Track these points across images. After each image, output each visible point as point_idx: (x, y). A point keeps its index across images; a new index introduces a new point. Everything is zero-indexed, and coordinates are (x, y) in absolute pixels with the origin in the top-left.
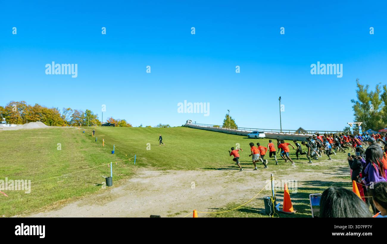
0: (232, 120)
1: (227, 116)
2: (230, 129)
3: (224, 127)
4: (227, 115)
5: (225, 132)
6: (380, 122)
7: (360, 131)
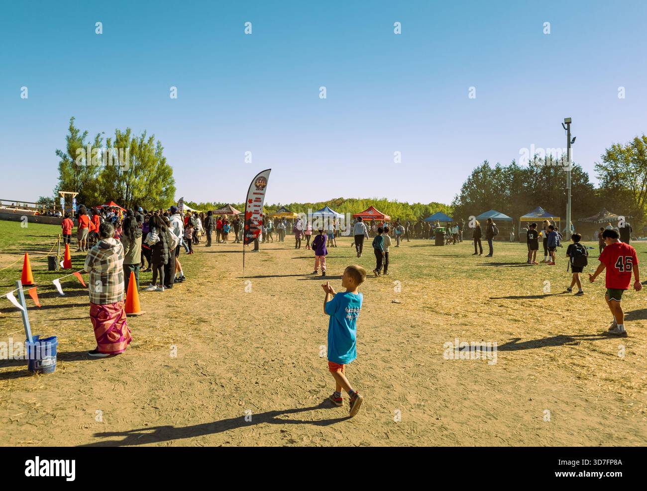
6: (96, 195)
7: (74, 206)
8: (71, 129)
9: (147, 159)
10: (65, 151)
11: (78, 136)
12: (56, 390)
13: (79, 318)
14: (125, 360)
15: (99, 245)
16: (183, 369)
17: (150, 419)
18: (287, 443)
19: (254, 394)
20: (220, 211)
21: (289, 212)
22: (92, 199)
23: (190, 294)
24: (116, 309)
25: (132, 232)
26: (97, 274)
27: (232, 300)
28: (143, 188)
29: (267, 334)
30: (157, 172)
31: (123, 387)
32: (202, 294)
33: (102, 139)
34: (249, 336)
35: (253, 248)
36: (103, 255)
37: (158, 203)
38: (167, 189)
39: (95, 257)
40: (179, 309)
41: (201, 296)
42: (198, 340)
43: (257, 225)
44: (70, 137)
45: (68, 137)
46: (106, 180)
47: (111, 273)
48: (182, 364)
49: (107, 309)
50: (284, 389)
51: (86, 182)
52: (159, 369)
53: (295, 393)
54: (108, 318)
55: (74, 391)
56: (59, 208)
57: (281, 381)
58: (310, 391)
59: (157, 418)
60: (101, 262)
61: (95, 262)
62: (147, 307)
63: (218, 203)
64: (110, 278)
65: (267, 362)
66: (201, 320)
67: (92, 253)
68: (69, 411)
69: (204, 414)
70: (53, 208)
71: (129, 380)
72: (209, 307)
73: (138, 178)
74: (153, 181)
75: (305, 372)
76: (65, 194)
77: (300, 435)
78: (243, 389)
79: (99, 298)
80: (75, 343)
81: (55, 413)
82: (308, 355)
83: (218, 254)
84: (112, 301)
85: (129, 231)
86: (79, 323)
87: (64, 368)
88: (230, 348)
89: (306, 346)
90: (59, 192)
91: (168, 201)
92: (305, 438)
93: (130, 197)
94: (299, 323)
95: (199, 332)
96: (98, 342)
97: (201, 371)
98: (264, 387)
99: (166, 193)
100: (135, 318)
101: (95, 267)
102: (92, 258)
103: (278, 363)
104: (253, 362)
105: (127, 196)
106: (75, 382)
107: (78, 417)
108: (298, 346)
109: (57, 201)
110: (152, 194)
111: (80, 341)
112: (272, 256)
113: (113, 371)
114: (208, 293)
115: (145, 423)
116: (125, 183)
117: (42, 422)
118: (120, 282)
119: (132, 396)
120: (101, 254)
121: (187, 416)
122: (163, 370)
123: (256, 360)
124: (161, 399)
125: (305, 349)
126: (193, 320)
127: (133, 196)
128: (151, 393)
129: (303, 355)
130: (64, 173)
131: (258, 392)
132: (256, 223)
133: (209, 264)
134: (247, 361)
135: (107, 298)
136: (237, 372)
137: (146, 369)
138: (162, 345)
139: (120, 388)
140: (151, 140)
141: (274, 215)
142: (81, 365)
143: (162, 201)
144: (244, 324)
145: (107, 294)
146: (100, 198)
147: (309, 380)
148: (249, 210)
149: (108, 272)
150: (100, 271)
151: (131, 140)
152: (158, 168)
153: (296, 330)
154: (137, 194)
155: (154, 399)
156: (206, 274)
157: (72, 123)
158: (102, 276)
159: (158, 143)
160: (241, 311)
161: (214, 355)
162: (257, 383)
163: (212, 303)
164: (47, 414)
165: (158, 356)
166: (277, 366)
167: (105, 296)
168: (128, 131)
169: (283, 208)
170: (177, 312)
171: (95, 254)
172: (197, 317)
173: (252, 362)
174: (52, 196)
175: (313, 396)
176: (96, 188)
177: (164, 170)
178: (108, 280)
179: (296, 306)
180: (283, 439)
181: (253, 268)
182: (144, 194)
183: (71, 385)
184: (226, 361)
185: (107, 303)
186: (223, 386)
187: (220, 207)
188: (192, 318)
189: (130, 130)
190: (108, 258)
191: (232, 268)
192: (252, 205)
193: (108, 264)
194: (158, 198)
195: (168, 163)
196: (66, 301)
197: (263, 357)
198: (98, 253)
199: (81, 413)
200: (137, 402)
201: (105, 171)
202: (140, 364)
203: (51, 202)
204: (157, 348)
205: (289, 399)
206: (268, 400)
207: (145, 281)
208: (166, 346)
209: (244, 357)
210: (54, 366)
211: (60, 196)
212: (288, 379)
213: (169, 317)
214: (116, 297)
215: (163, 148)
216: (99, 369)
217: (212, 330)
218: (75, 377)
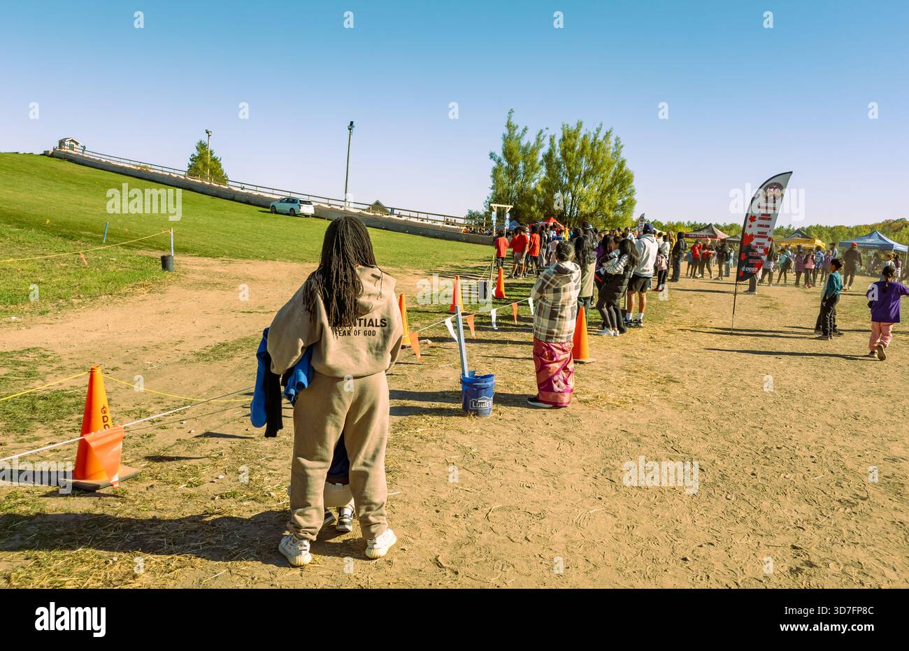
0: (214, 160)
1: (202, 146)
2: (212, 183)
3: (190, 174)
4: (201, 143)
5: (201, 190)
6: (533, 209)
7: (507, 222)
8: (509, 126)
9: (599, 162)
10: (499, 154)
11: (516, 134)
12: (492, 437)
13: (515, 358)
14: (572, 416)
15: (555, 268)
16: (647, 439)
17: (605, 492)
18: (802, 565)
19: (749, 488)
20: (698, 233)
21: (807, 237)
22: (527, 215)
23: (653, 344)
24: (564, 350)
25: (584, 256)
26: (547, 305)
27: (713, 357)
28: (592, 200)
29: (769, 411)
30: (612, 178)
31: (569, 448)
32: (672, 345)
33: (544, 137)
34: (740, 409)
35: (747, 288)
36: (558, 282)
37: (610, 221)
38: (624, 203)
39: (548, 283)
40: (639, 361)
41: (669, 347)
42: (665, 404)
43: (762, 254)
44: (507, 135)
45: (504, 136)
46: (547, 191)
47: (563, 306)
48: (645, 432)
49: (554, 349)
50: (796, 490)
51: (521, 192)
52: (615, 434)
53: (815, 499)
54: (555, 359)
55: (513, 442)
56: (489, 224)
57: (792, 479)
58: (840, 501)
59: (614, 493)
60: (554, 289)
61: (546, 288)
62: (597, 354)
63: (693, 223)
64: (561, 312)
65: (770, 449)
66: (670, 380)
67: (544, 277)
68: (507, 463)
69: (676, 501)
70: (482, 225)
71: (578, 441)
72: (682, 364)
73: (586, 187)
74: (607, 191)
75: (832, 472)
76: (498, 207)
77: (824, 559)
78: (732, 478)
79: (545, 334)
80: (512, 387)
81: (493, 463)
82: (838, 449)
83: (693, 293)
84: (559, 340)
85: (581, 255)
86: (515, 363)
87: (500, 414)
88: (712, 422)
89: (834, 436)
90: (491, 205)
91: (624, 218)
92: (831, 565)
93: (575, 212)
94: (821, 402)
95: (667, 394)
96: (539, 389)
97: (672, 445)
98: (764, 482)
99: (622, 207)
100: (581, 366)
101: (545, 295)
102: (544, 283)
103: (787, 452)
104: (748, 446)
105: (571, 211)
106: (514, 432)
107: (518, 473)
108: (820, 434)
109: (488, 215)
110: (604, 208)
111: (517, 385)
112: (776, 301)
113: (558, 427)
114: (679, 344)
115: (599, 496)
116: (570, 194)
117: (480, 471)
118: (572, 318)
119: (581, 461)
120: (556, 280)
121: (653, 499)
122: (619, 435)
123: (753, 444)
124: (618, 471)
125: (832, 440)
126: (658, 377)
127: (579, 212)
128: (604, 461)
129: (831, 448)
130: (497, 181)
131: (755, 487)
132: (761, 251)
133: (681, 305)
134: (738, 443)
135: (555, 335)
136: (723, 456)
137: (597, 430)
138: (617, 403)
139: (566, 448)
140: (607, 135)
141: (783, 242)
142: (519, 413)
143: (616, 219)
144: (733, 392)
145: (555, 330)
146: (537, 214)
147: (838, 484)
148: (748, 231)
149: (560, 304)
150: (551, 302)
151: (581, 136)
152: (615, 174)
153: (816, 411)
154: (585, 209)
155: (609, 469)
156: (676, 319)
157: (510, 118)
158: (552, 308)
159: (617, 139)
160: (729, 374)
161: (690, 428)
162: (753, 474)
163: (686, 359)
164: (484, 462)
165: (614, 418)
166: (785, 457)
167: (553, 333)
168: (580, 125)
169: (798, 231)
170: (637, 365)
171: (548, 279)
172: (665, 375)
173: (745, 445)
174: (481, 209)
175: (846, 509)
176: (533, 200)
177: (622, 176)
178: (559, 313)
179: (816, 376)
180: (796, 558)
181: (747, 317)
182: (593, 208)
183: (509, 434)
184: (707, 437)
185: (553, 341)
186: (703, 470)
187: (697, 228)
188: (657, 375)
189: (581, 123)
190: (564, 286)
191: (715, 313)
192: (754, 224)
193: (562, 293)
194: (611, 214)
195: (628, 166)
196: (499, 336)
197: (762, 440)
198: (552, 278)
199: (522, 469)
200: (588, 469)
201: (545, 178)
202: (590, 423)
203: (481, 217)
204: (612, 407)
205: (805, 506)
206: (771, 501)
207: (594, 321)
208: (623, 406)
209: (734, 437)
210: (490, 409)
211: (491, 209)
212: (804, 477)
213: (626, 370)
214: (565, 335)
215: (622, 146)
216: (540, 421)
217: (687, 394)
218: (513, 425)
